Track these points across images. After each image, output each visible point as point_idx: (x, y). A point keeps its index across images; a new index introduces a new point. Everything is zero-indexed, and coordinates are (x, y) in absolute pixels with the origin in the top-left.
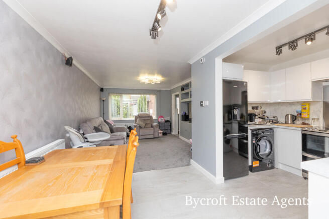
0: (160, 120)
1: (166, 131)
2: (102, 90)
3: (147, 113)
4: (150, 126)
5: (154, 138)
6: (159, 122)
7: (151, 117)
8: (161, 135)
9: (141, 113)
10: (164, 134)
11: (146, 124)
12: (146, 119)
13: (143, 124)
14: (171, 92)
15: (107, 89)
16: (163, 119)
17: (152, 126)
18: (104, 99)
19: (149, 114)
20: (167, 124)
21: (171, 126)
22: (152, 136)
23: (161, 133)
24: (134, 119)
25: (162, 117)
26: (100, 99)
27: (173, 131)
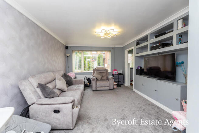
0: (114, 73)
1: (120, 83)
2: (67, 47)
3: (103, 67)
4: (105, 78)
5: (109, 90)
6: (113, 75)
7: (107, 70)
8: (115, 86)
9: (98, 67)
10: (118, 85)
11: (102, 76)
12: (102, 72)
13: (99, 77)
14: (123, 49)
15: (71, 47)
16: (116, 72)
17: (108, 79)
18: (68, 55)
19: (105, 68)
20: (120, 76)
21: (124, 78)
22: (108, 88)
23: (115, 85)
24: (92, 72)
25: (116, 70)
26: (65, 55)
27: (126, 83)
